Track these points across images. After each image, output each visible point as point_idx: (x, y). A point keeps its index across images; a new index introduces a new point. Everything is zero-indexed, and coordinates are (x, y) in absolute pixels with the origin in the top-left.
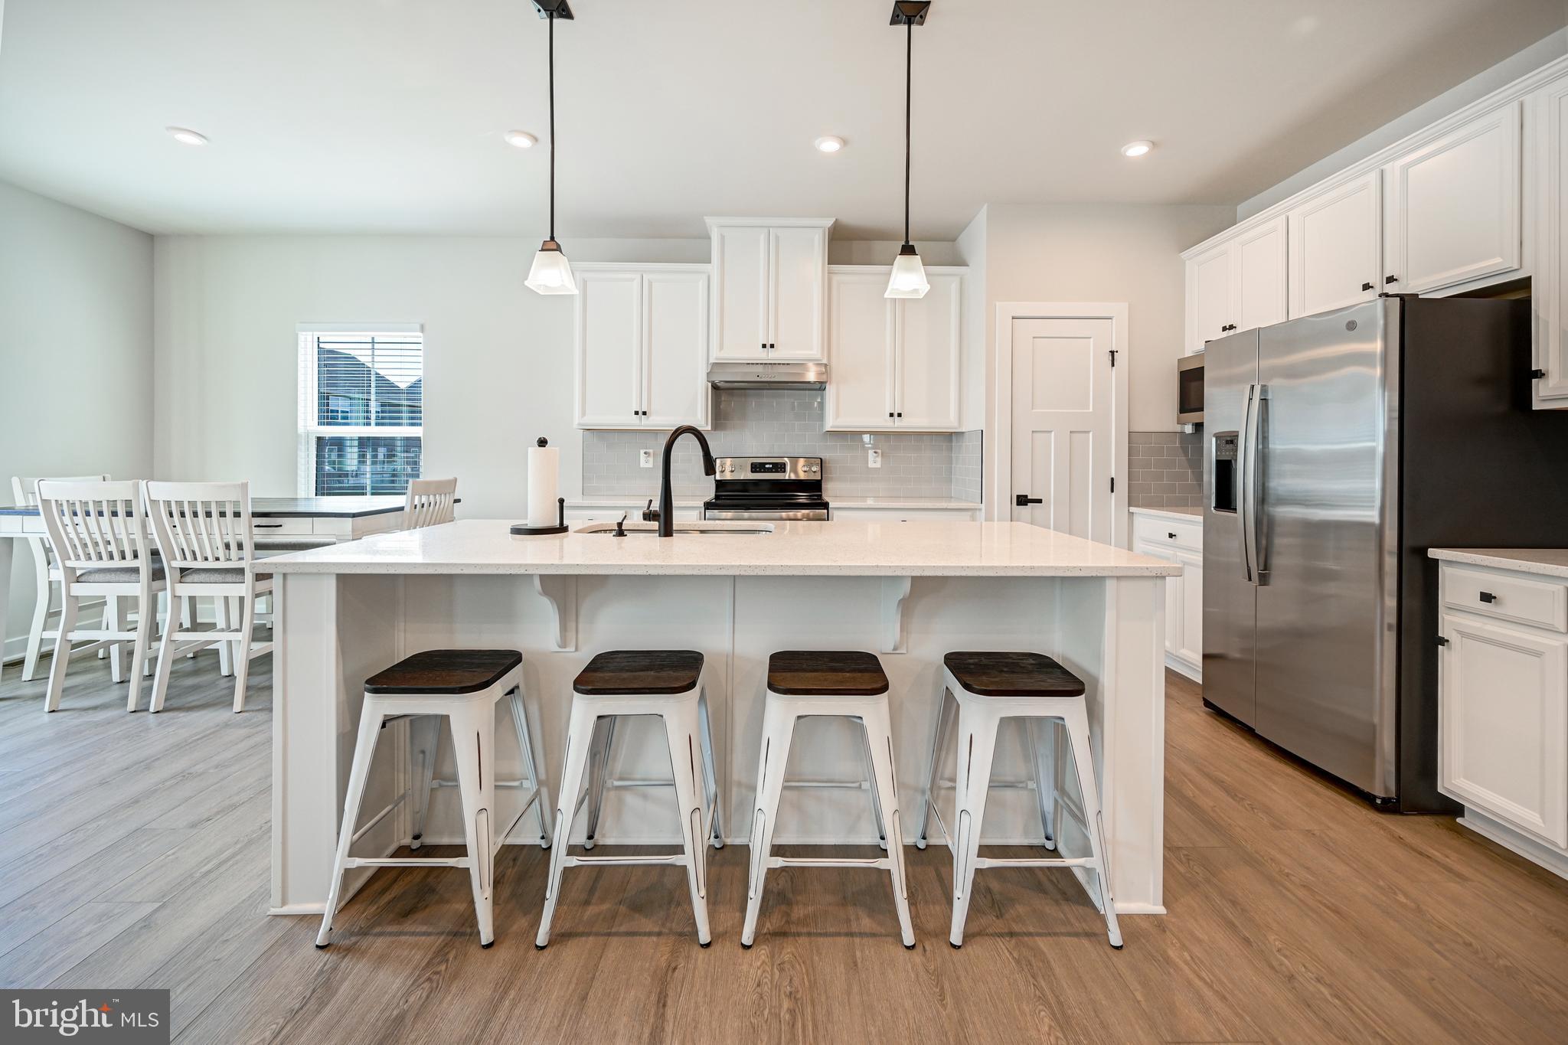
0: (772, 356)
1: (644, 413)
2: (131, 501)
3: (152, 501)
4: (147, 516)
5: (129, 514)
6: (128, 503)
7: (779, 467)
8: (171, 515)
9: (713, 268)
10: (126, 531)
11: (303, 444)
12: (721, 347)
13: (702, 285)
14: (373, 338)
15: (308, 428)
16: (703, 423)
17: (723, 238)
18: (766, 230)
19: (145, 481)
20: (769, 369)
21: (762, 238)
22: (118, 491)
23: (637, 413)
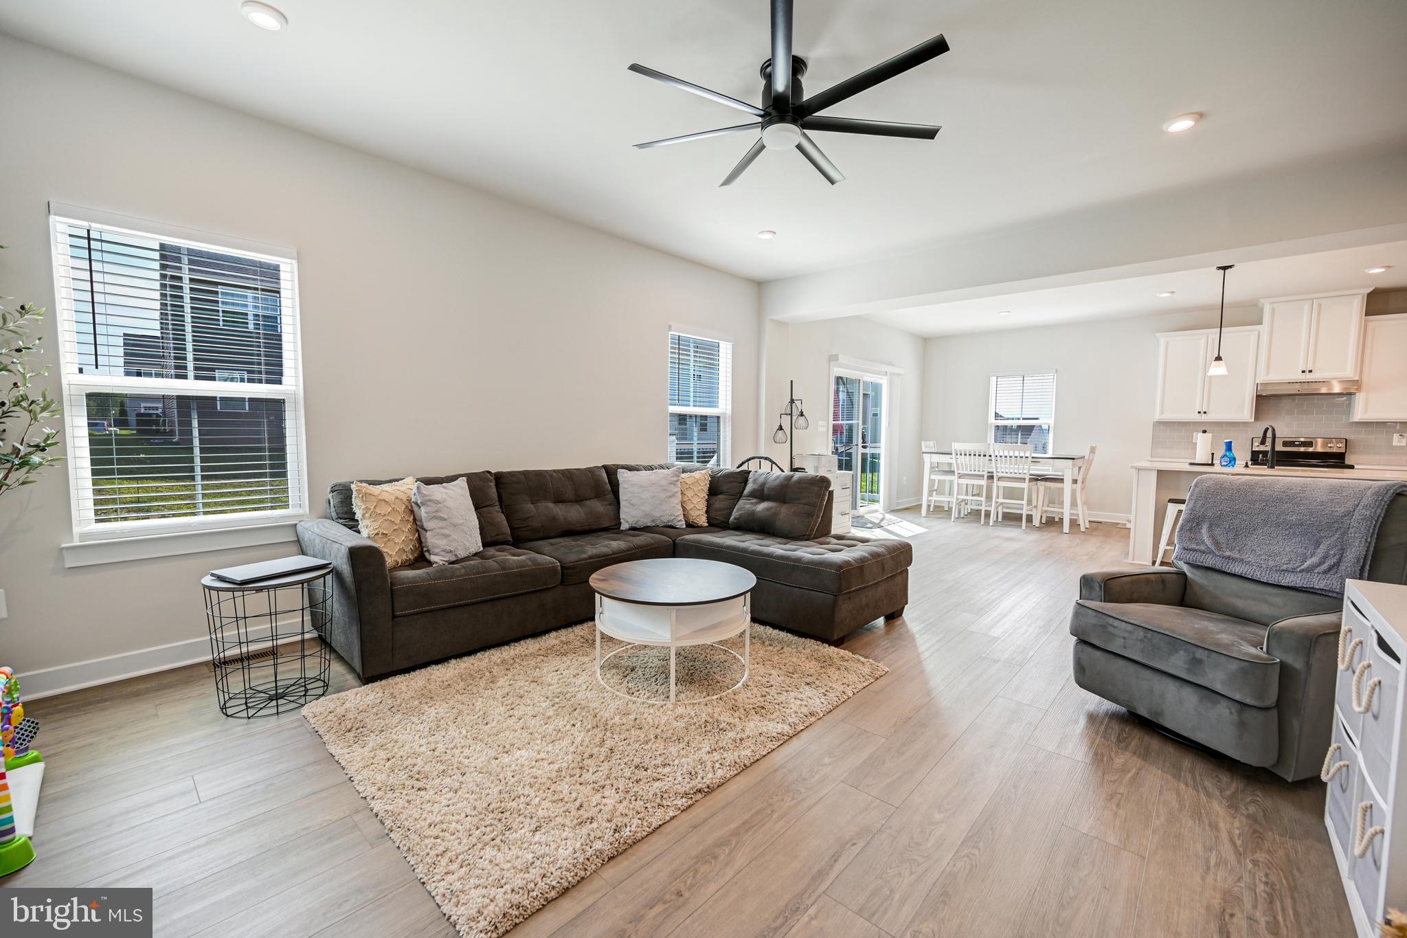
0: (1309, 377)
1: (1205, 413)
7: (1310, 444)
9: (1264, 328)
12: (1268, 373)
13: (1254, 337)
16: (1249, 417)
17: (1273, 310)
18: (1310, 301)
20: (1306, 386)
21: (1307, 306)
23: (1199, 412)
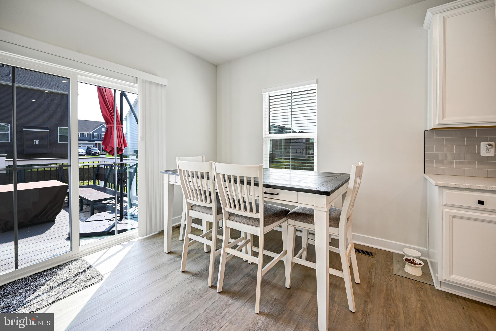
2: (209, 172)
3: (217, 174)
4: (215, 180)
5: (208, 178)
6: (208, 173)
8: (225, 181)
10: (207, 185)
11: (264, 143)
14: (291, 91)
15: (266, 136)
19: (214, 163)
22: (204, 167)
